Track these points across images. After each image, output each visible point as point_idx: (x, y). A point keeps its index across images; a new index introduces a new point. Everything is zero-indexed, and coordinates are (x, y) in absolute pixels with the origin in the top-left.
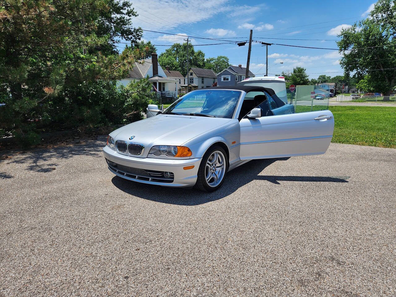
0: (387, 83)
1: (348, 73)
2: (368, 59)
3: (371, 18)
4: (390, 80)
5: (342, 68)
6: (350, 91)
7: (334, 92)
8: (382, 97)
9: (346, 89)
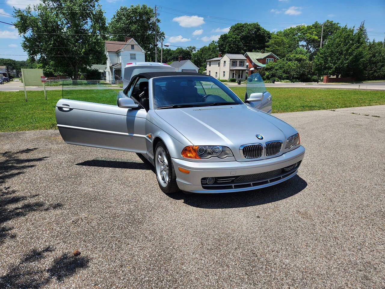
0: (71, 68)
1: (33, 57)
2: (50, 44)
3: (44, 5)
4: (74, 66)
5: (24, 50)
6: (19, 75)
7: (8, 75)
8: (70, 81)
9: (14, 73)
